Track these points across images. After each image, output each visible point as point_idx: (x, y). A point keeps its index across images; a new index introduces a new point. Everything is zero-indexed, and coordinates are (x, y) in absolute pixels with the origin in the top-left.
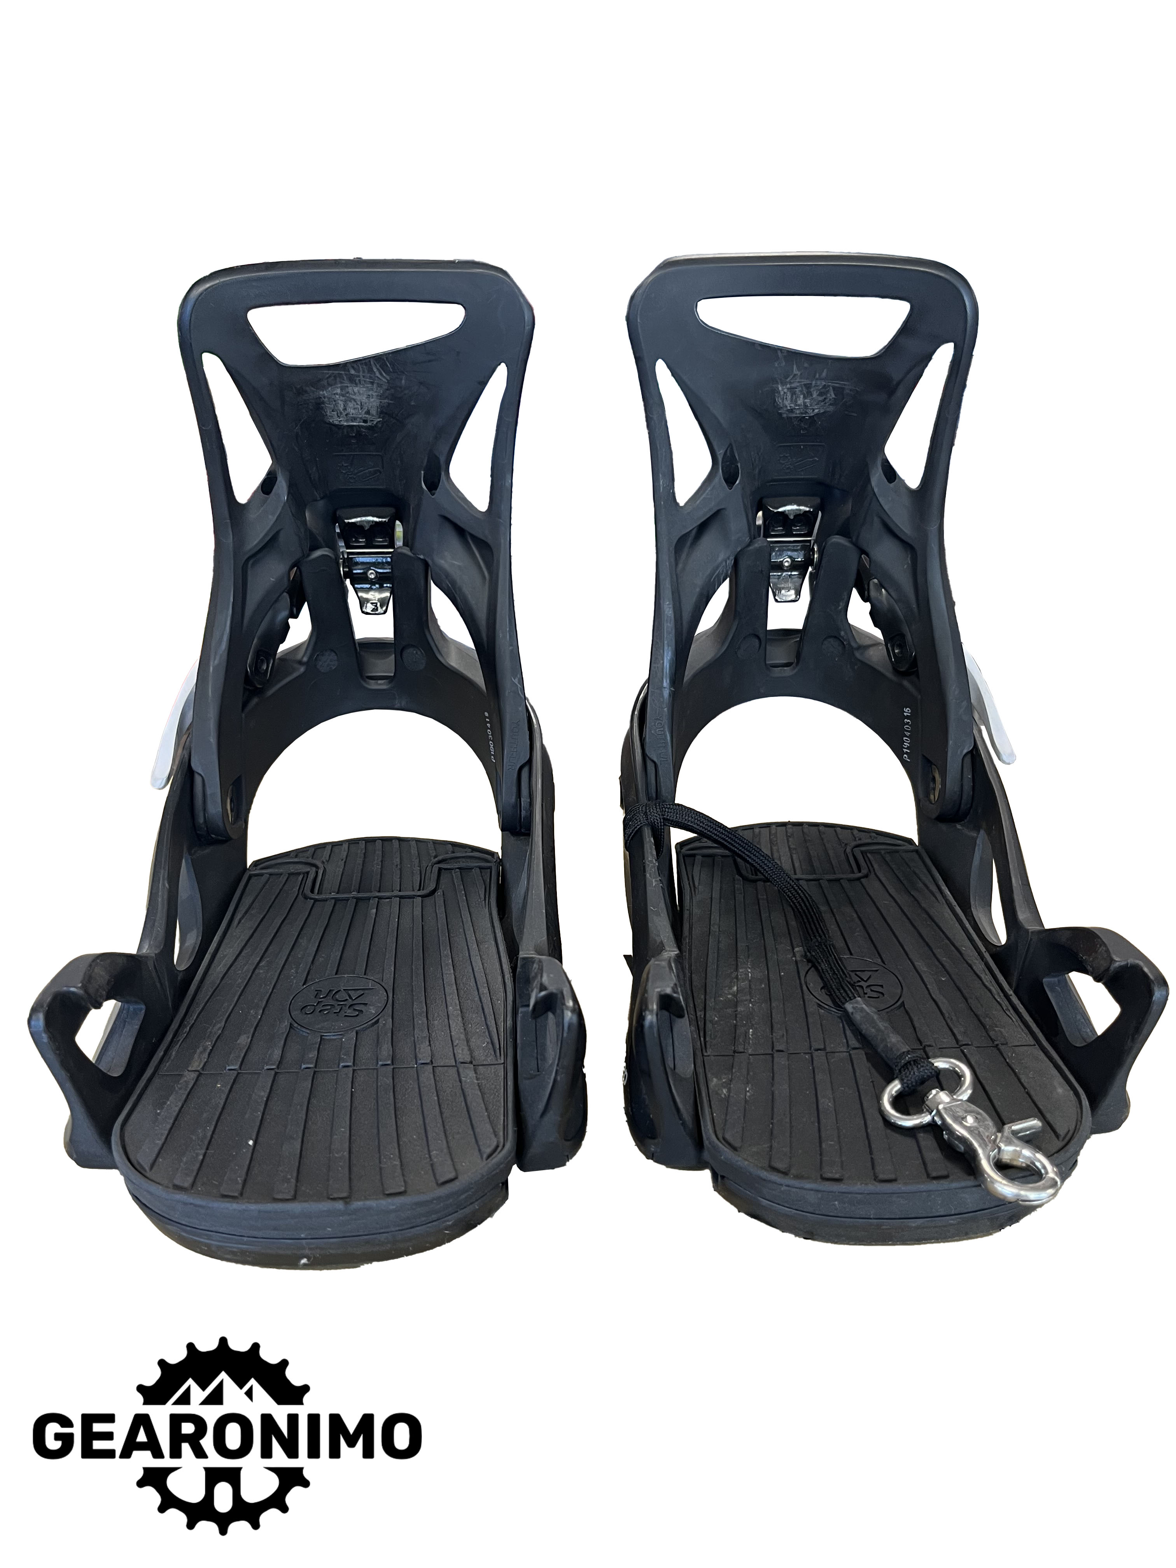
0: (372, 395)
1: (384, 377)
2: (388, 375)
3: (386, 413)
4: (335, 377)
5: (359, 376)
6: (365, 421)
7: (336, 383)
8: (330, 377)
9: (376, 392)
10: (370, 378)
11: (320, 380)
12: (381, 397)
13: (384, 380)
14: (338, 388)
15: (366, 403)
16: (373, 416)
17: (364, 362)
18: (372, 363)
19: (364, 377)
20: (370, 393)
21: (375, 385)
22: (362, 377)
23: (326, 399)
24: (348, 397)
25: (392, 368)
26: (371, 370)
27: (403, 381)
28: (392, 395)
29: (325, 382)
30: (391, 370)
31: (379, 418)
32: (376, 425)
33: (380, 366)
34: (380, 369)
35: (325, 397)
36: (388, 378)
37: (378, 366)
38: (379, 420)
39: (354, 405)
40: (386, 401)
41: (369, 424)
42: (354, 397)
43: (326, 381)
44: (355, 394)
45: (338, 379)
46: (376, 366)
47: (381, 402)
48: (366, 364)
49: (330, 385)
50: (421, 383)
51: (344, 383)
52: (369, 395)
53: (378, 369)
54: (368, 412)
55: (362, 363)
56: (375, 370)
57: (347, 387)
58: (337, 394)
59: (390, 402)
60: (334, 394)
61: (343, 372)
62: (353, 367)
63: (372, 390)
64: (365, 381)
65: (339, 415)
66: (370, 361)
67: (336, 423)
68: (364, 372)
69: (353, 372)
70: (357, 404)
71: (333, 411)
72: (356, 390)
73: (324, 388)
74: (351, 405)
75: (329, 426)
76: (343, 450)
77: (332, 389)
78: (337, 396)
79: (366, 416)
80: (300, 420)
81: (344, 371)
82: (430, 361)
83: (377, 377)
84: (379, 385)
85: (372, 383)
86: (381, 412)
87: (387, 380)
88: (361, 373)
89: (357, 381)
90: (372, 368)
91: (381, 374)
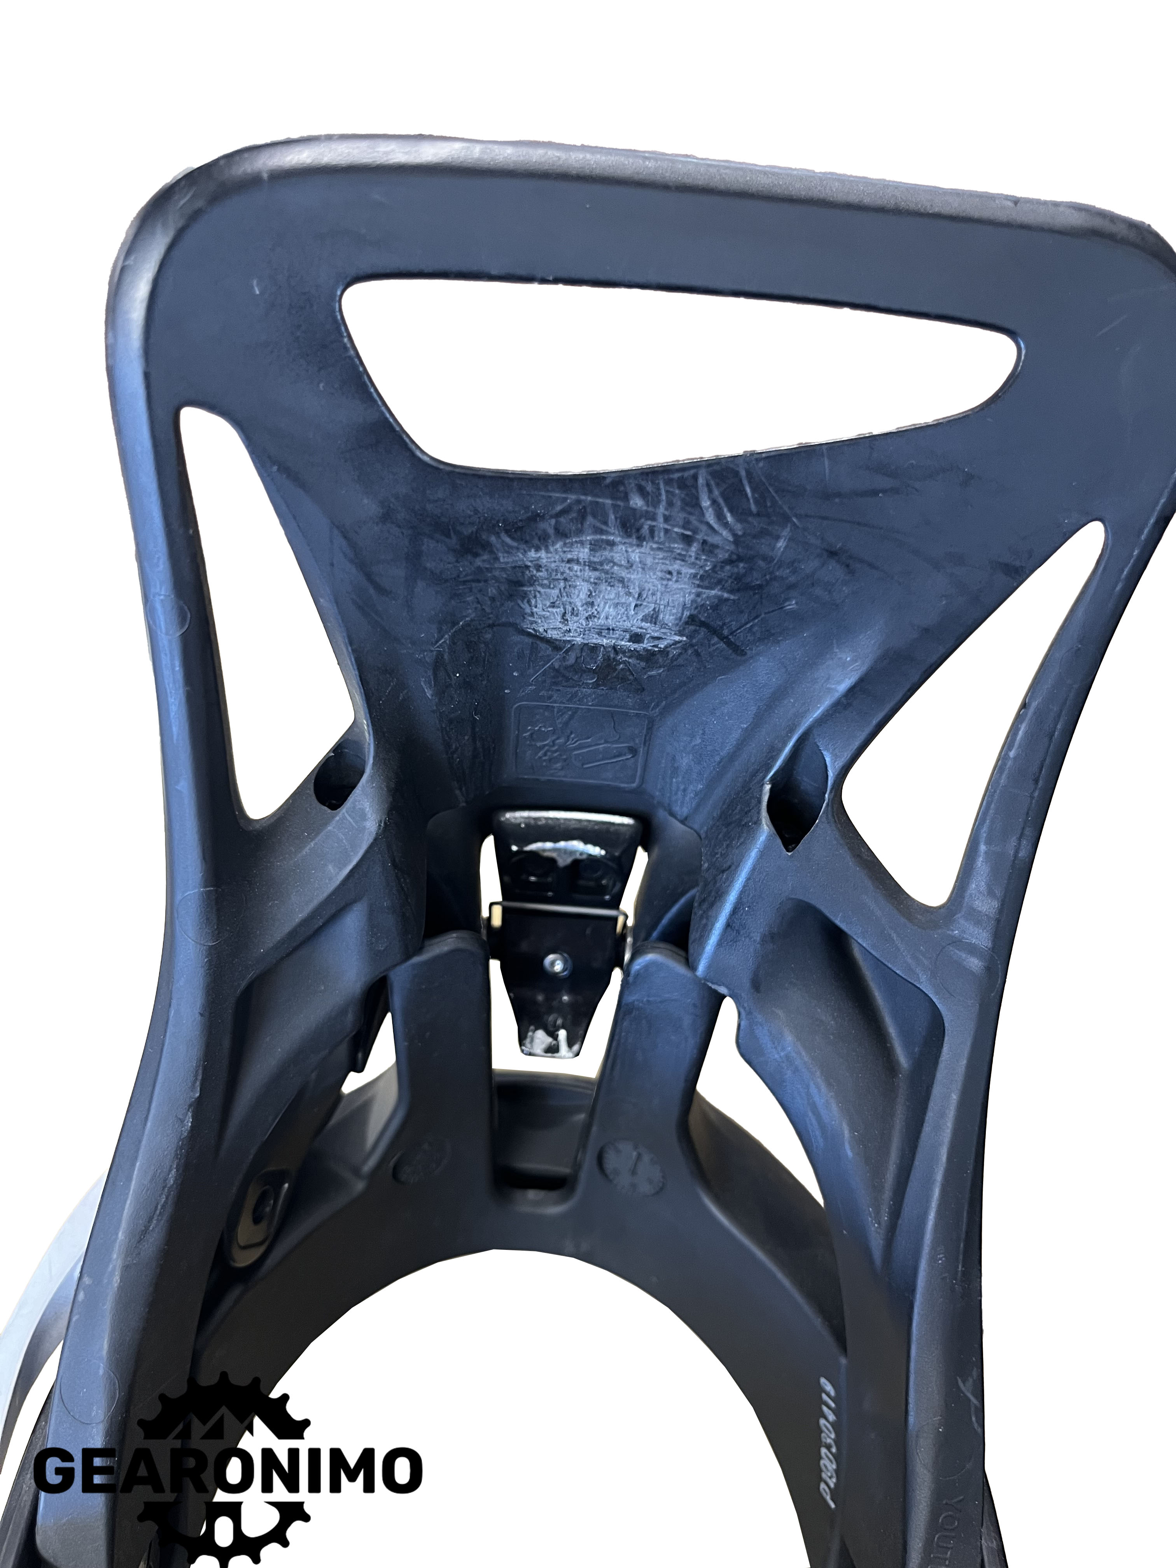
0: (679, 573)
1: (726, 525)
2: (739, 520)
3: (703, 624)
4: (582, 516)
5: (654, 518)
6: (636, 638)
7: (580, 532)
8: (564, 512)
9: (693, 565)
10: (686, 525)
11: (535, 518)
12: (705, 580)
13: (725, 533)
14: (582, 543)
15: (653, 594)
16: (664, 625)
17: (676, 476)
18: (701, 481)
19: (667, 519)
20: (676, 566)
21: (695, 547)
22: (661, 519)
23: (543, 574)
24: (607, 572)
25: (756, 502)
26: (693, 503)
27: (781, 544)
28: (738, 578)
29: (548, 526)
30: (753, 507)
31: (680, 633)
32: (664, 652)
33: (723, 494)
34: (721, 501)
35: (538, 568)
36: (739, 528)
37: (716, 493)
38: (677, 638)
39: (618, 595)
40: (713, 592)
41: (647, 645)
42: (624, 574)
43: (553, 521)
44: (630, 565)
45: (590, 520)
46: (710, 491)
47: (698, 595)
48: (682, 484)
49: (561, 534)
50: (832, 554)
51: (607, 533)
52: (670, 573)
53: (714, 502)
54: (653, 618)
55: (671, 480)
56: (706, 503)
57: (612, 544)
58: (578, 562)
59: (726, 595)
60: (569, 561)
61: (608, 502)
62: (642, 491)
63: (682, 558)
64: (667, 531)
65: (568, 616)
66: (695, 477)
67: (553, 634)
68: (670, 504)
69: (637, 502)
70: (629, 594)
71: (553, 605)
72: (635, 555)
73: (543, 541)
74: (609, 593)
75: (530, 640)
76: (550, 697)
77: (565, 544)
78: (576, 567)
79: (644, 624)
80: (454, 624)
81: (613, 498)
82: (874, 493)
83: (708, 524)
84: (708, 548)
85: (687, 540)
86: (692, 619)
87: (735, 535)
88: (661, 510)
89: (645, 530)
90: (697, 498)
91: (720, 517)
